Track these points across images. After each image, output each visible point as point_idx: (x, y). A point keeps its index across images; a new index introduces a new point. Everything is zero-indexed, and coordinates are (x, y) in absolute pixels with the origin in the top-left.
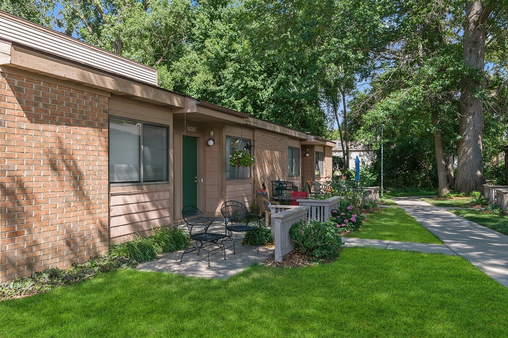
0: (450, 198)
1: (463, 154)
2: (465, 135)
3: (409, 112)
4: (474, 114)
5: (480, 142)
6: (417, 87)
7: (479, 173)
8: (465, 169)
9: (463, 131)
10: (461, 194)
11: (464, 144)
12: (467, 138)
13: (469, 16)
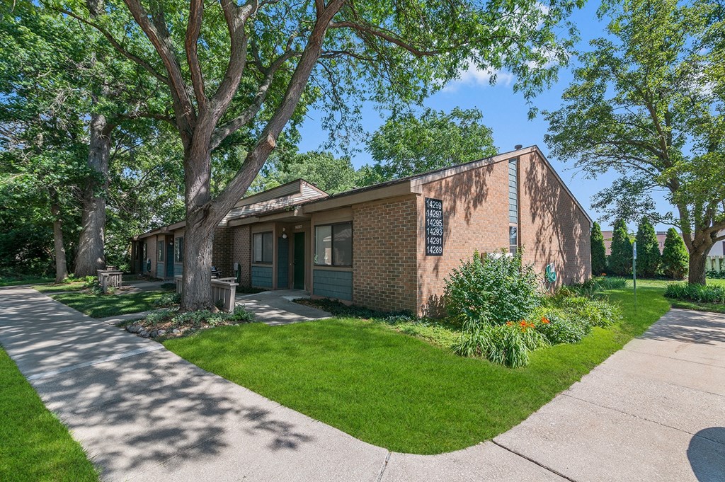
0: (69, 283)
1: (84, 244)
2: (87, 227)
3: (15, 199)
4: (96, 210)
5: (102, 234)
6: (30, 176)
7: (100, 260)
8: (86, 256)
9: (86, 223)
10: (80, 279)
11: (86, 234)
12: (89, 229)
13: (95, 125)
